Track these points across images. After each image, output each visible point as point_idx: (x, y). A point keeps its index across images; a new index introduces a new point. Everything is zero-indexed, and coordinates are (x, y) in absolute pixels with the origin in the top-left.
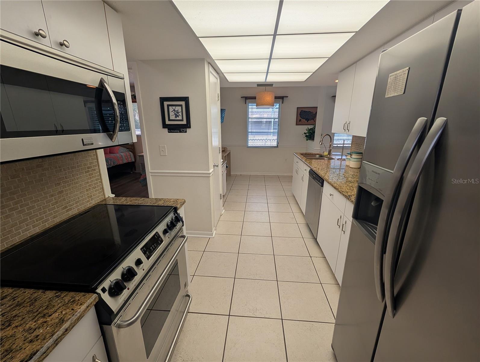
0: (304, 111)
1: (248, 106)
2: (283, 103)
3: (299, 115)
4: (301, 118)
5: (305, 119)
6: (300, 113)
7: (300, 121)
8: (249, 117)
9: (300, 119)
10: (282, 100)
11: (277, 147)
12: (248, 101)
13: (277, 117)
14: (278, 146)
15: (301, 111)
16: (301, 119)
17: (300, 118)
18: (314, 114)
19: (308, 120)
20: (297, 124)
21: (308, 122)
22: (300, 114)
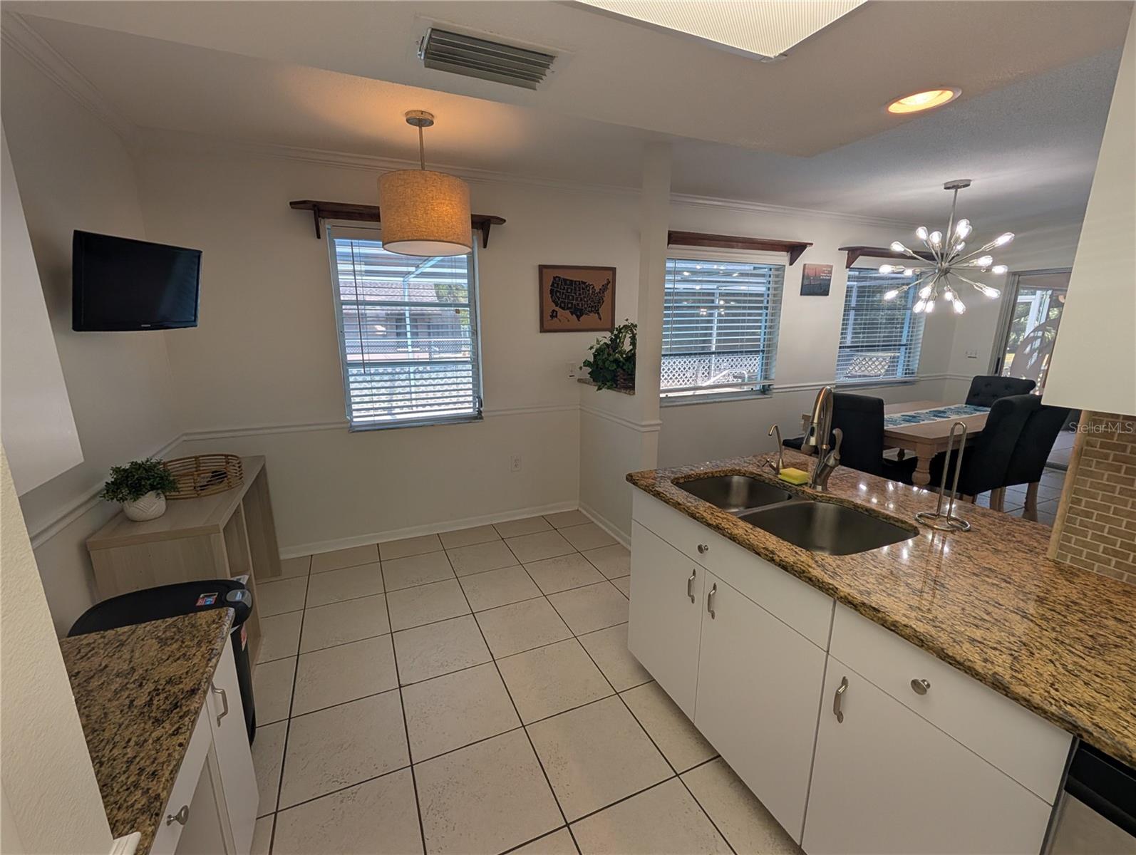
0: (565, 280)
1: (333, 246)
2: (485, 246)
3: (548, 296)
4: (557, 306)
5: (568, 309)
6: (552, 285)
7: (552, 317)
8: (342, 298)
9: (554, 311)
10: (480, 231)
11: (479, 416)
12: (327, 224)
13: (466, 302)
14: (483, 415)
15: (554, 278)
16: (557, 309)
17: (554, 307)
18: (597, 291)
19: (579, 313)
20: (543, 329)
21: (581, 319)
22: (552, 291)
